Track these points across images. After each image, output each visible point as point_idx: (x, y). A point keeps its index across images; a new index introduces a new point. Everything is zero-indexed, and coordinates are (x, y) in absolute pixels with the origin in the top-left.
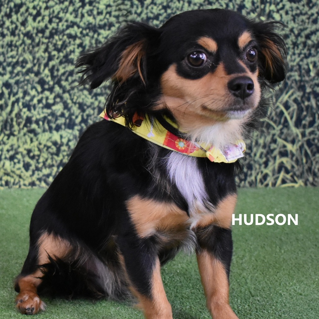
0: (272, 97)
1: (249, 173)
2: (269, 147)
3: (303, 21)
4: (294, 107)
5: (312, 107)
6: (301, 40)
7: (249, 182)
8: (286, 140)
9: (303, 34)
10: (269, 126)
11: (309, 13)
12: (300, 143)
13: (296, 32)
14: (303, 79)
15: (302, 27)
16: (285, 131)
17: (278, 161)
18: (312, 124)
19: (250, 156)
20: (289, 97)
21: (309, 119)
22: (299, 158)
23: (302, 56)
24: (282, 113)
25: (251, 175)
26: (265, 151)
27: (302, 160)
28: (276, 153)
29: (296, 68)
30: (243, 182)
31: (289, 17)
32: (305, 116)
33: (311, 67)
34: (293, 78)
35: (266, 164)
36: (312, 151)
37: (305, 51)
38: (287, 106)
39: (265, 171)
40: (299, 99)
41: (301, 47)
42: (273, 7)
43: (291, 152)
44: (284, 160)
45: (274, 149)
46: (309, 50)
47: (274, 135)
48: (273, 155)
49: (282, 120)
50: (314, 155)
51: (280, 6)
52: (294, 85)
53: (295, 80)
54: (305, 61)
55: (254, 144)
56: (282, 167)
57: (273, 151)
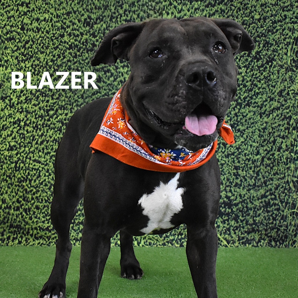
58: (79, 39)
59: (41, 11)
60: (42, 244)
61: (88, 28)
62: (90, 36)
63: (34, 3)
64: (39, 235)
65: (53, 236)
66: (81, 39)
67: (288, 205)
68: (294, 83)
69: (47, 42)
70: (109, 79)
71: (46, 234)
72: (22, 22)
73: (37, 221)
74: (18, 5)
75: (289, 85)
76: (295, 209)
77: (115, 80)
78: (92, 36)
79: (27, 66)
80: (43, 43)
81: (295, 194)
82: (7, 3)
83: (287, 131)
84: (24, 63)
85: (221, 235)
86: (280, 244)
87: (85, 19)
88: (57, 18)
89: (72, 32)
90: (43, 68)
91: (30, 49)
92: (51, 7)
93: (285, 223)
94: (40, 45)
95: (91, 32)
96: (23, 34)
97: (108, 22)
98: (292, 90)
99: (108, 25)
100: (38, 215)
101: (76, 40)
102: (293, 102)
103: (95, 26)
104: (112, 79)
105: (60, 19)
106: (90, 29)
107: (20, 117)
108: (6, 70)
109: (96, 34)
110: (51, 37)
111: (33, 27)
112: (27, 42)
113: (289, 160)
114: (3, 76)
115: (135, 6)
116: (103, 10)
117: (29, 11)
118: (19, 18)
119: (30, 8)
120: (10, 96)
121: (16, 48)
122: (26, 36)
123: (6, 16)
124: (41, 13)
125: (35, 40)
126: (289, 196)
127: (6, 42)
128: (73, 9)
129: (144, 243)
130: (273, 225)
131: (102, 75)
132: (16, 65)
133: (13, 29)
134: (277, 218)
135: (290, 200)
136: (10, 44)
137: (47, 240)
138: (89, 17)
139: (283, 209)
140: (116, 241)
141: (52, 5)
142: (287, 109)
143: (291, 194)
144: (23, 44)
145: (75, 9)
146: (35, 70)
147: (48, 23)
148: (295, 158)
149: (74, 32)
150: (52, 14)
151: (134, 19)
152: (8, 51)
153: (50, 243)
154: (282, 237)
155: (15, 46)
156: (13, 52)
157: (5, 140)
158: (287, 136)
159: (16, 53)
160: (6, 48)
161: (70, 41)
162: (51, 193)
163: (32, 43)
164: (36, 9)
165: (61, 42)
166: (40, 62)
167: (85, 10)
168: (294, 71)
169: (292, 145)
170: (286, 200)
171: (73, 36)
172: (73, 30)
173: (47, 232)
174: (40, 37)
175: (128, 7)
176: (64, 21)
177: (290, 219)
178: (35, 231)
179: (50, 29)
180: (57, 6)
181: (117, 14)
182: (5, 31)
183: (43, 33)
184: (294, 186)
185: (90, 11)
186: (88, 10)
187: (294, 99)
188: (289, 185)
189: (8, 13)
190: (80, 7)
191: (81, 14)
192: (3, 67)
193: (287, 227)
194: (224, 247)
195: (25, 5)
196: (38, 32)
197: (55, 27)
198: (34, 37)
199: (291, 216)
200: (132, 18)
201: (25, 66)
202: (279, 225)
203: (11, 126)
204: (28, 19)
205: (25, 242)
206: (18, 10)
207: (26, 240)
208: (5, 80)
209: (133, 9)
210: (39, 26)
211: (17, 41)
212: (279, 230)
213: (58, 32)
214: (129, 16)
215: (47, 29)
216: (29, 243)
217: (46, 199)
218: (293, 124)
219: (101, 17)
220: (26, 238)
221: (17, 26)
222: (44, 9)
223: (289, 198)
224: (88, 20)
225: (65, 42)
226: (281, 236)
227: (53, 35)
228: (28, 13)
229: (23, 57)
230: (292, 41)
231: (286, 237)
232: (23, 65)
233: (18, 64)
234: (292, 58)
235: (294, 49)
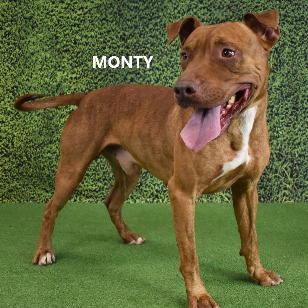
0: (280, 165)
1: (271, 196)
2: (279, 186)
3: (292, 134)
4: (289, 169)
5: (297, 170)
6: (291, 142)
7: (271, 201)
8: (286, 183)
9: (292, 139)
10: (279, 177)
11: (294, 131)
12: (292, 184)
13: (289, 139)
14: (293, 158)
15: (291, 137)
16: (286, 179)
17: (283, 192)
18: (297, 176)
19: (271, 190)
20: (287, 165)
21: (296, 174)
22: (292, 191)
23: (292, 148)
24: (284, 172)
25: (272, 197)
26: (277, 188)
27: (293, 191)
28: (282, 188)
29: (290, 153)
30: (268, 201)
31: (286, 133)
32: (294, 173)
33: (296, 153)
34: (288, 157)
35: (278, 193)
36: (297, 188)
37: (293, 146)
38: (286, 169)
39: (278, 196)
40: (291, 166)
41: (291, 145)
42: (279, 129)
43: (289, 188)
44: (286, 191)
45: (282, 187)
46: (295, 146)
47: (281, 181)
48: (281, 189)
49: (285, 175)
50: (298, 189)
51: (282, 128)
52: (289, 160)
53: (289, 158)
54: (293, 150)
55: (273, 184)
56: (284, 194)
57: (281, 188)
58: (116, 50)
59: (88, 30)
60: (92, 201)
61: (123, 42)
62: (125, 48)
63: (84, 24)
64: (89, 195)
65: (99, 196)
66: (118, 50)
67: (272, 171)
68: (276, 81)
69: (93, 53)
70: (139, 80)
71: (94, 194)
72: (75, 38)
73: (87, 185)
74: (72, 25)
75: (272, 83)
76: (277, 173)
77: (143, 80)
78: (126, 48)
79: (79, 70)
80: (90, 53)
81: (277, 162)
82: (63, 24)
83: (271, 117)
84: (77, 68)
85: (223, 193)
86: (267, 200)
87: (121, 36)
88: (100, 35)
89: (111, 45)
90: (91, 72)
91: (81, 58)
92: (95, 27)
93: (270, 184)
94: (88, 55)
95: (126, 45)
96: (76, 47)
97: (137, 38)
98: (274, 86)
99: (138, 40)
100: (88, 181)
101: (114, 51)
102: (275, 95)
103: (129, 41)
104: (141, 79)
105: (102, 36)
106: (125, 43)
107: (74, 108)
108: (63, 73)
109: (129, 46)
110: (96, 49)
111: (83, 42)
112: (79, 53)
113: (272, 138)
114: (61, 78)
115: (158, 26)
116: (134, 29)
117: (79, 30)
118: (72, 35)
119: (80, 28)
120: (66, 93)
121: (70, 57)
122: (78, 48)
123: (63, 34)
124: (89, 31)
125: (84, 51)
126: (273, 164)
127: (63, 53)
128: (112, 28)
129: (167, 200)
130: (261, 185)
131: (134, 77)
132: (71, 70)
133: (68, 43)
134: (264, 180)
135: (274, 168)
136: (66, 54)
137: (95, 198)
138: (124, 34)
139: (269, 173)
140: (146, 199)
141: (96, 26)
142: (270, 100)
143: (274, 163)
144: (75, 55)
145: (114, 28)
146: (85, 74)
147: (94, 39)
148: (276, 136)
149: (113, 45)
150: (97, 32)
151: (157, 35)
152: (65, 60)
153: (97, 201)
154: (268, 195)
155: (70, 56)
156: (69, 60)
157: (62, 125)
158: (270, 120)
159: (70, 61)
160: (63, 58)
161: (110, 52)
162: (97, 164)
163: (82, 54)
164: (84, 28)
165: (104, 52)
166: (88, 67)
167: (121, 29)
168: (275, 72)
169: (274, 127)
170: (270, 167)
171: (112, 48)
172: (112, 43)
173: (95, 193)
174: (88, 49)
175: (152, 26)
176: (106, 37)
177: (273, 181)
178: (86, 192)
179: (95, 43)
180: (100, 26)
181: (144, 32)
182: (62, 45)
183: (90, 46)
184: (277, 157)
185: (124, 29)
186: (123, 29)
187: (275, 93)
188: (273, 156)
189: (64, 31)
190: (117, 27)
191: (118, 31)
192: (61, 71)
193: (271, 186)
194: (226, 203)
195: (77, 25)
196: (87, 45)
197: (99, 41)
198: (83, 49)
199: (274, 178)
200: (156, 35)
201: (77, 71)
202: (266, 185)
203: (67, 115)
204: (79, 36)
205: (79, 200)
206: (71, 29)
207: (80, 199)
208: (63, 81)
209: (156, 28)
210: (87, 41)
211: (71, 52)
212: (265, 189)
213: (101, 45)
214: (154, 33)
215: (93, 43)
216: (82, 201)
217: (94, 168)
218: (275, 111)
219: (133, 34)
220: (80, 198)
221: (71, 41)
222: (91, 29)
223: (273, 165)
224: (123, 36)
225: (106, 53)
226: (267, 193)
227: (97, 48)
228: (79, 31)
229: (76, 64)
230: (273, 50)
231: (271, 194)
232: (76, 69)
233: (72, 69)
234: (274, 63)
235: (275, 56)
